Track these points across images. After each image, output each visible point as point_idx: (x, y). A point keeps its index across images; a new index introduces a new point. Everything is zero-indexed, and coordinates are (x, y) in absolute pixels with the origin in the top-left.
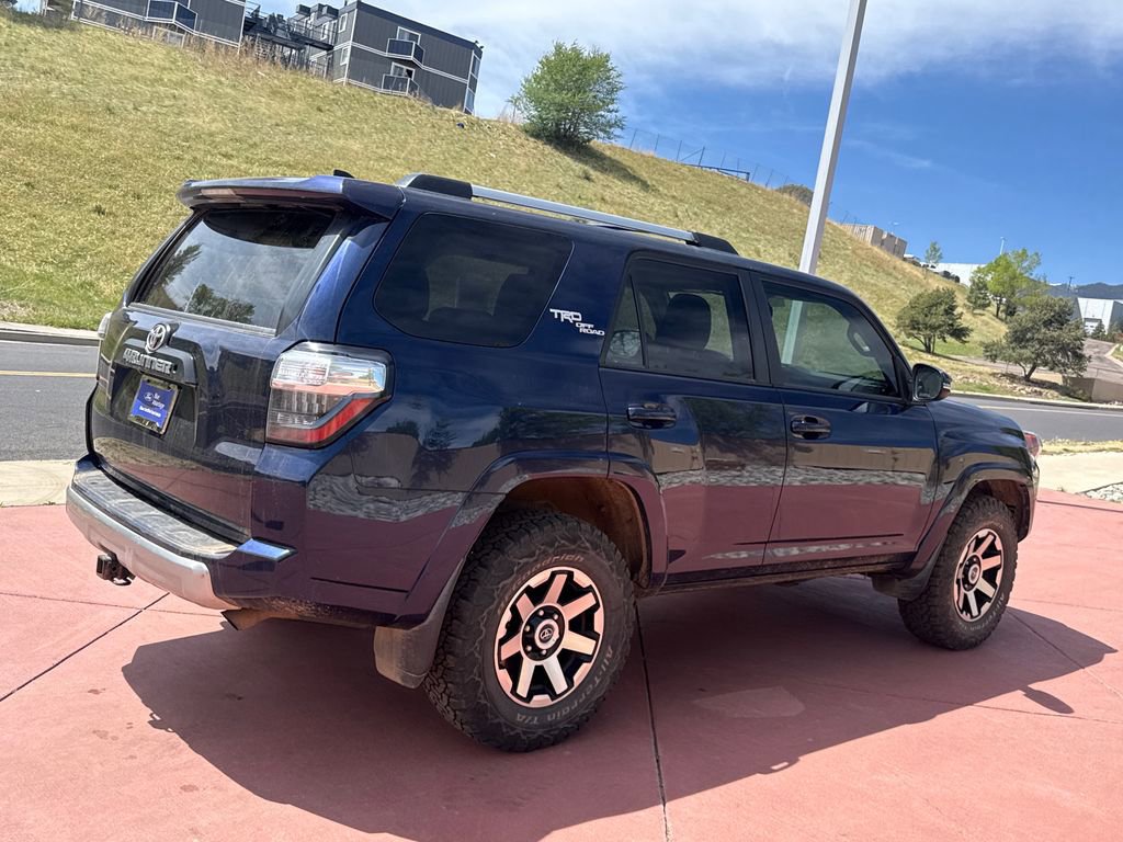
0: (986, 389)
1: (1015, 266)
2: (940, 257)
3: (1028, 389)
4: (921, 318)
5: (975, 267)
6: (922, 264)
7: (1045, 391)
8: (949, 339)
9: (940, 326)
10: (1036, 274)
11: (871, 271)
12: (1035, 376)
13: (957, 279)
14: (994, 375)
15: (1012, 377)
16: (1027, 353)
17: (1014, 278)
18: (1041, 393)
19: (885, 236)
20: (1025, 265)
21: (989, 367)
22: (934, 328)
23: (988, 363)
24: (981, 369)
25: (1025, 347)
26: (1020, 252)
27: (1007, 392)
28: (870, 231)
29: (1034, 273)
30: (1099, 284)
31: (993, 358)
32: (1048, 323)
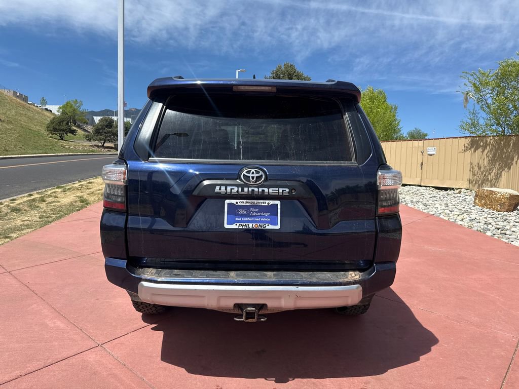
0: (93, 151)
1: (74, 106)
2: (46, 103)
3: (106, 150)
4: (57, 127)
5: (59, 106)
6: (36, 105)
7: (111, 150)
8: (69, 134)
9: (66, 130)
10: (82, 109)
11: (21, 109)
12: (105, 145)
13: (51, 111)
14: (91, 146)
15: (98, 146)
16: (102, 137)
17: (74, 110)
18: (110, 151)
19: (18, 94)
20: (77, 105)
21: (87, 143)
22: (63, 130)
23: (88, 142)
24: (85, 144)
25: (101, 135)
26: (75, 100)
27: (100, 152)
28: (12, 92)
29: (82, 108)
30: (92, 111)
31: (89, 140)
32: (107, 126)
